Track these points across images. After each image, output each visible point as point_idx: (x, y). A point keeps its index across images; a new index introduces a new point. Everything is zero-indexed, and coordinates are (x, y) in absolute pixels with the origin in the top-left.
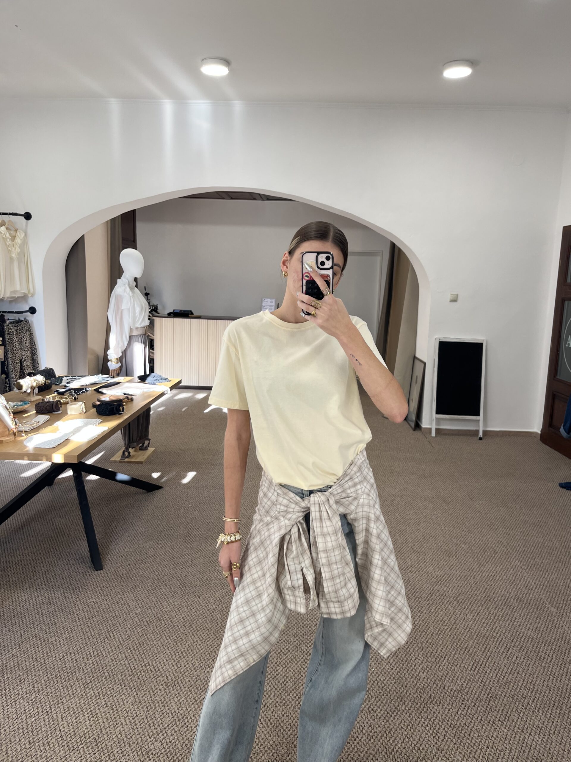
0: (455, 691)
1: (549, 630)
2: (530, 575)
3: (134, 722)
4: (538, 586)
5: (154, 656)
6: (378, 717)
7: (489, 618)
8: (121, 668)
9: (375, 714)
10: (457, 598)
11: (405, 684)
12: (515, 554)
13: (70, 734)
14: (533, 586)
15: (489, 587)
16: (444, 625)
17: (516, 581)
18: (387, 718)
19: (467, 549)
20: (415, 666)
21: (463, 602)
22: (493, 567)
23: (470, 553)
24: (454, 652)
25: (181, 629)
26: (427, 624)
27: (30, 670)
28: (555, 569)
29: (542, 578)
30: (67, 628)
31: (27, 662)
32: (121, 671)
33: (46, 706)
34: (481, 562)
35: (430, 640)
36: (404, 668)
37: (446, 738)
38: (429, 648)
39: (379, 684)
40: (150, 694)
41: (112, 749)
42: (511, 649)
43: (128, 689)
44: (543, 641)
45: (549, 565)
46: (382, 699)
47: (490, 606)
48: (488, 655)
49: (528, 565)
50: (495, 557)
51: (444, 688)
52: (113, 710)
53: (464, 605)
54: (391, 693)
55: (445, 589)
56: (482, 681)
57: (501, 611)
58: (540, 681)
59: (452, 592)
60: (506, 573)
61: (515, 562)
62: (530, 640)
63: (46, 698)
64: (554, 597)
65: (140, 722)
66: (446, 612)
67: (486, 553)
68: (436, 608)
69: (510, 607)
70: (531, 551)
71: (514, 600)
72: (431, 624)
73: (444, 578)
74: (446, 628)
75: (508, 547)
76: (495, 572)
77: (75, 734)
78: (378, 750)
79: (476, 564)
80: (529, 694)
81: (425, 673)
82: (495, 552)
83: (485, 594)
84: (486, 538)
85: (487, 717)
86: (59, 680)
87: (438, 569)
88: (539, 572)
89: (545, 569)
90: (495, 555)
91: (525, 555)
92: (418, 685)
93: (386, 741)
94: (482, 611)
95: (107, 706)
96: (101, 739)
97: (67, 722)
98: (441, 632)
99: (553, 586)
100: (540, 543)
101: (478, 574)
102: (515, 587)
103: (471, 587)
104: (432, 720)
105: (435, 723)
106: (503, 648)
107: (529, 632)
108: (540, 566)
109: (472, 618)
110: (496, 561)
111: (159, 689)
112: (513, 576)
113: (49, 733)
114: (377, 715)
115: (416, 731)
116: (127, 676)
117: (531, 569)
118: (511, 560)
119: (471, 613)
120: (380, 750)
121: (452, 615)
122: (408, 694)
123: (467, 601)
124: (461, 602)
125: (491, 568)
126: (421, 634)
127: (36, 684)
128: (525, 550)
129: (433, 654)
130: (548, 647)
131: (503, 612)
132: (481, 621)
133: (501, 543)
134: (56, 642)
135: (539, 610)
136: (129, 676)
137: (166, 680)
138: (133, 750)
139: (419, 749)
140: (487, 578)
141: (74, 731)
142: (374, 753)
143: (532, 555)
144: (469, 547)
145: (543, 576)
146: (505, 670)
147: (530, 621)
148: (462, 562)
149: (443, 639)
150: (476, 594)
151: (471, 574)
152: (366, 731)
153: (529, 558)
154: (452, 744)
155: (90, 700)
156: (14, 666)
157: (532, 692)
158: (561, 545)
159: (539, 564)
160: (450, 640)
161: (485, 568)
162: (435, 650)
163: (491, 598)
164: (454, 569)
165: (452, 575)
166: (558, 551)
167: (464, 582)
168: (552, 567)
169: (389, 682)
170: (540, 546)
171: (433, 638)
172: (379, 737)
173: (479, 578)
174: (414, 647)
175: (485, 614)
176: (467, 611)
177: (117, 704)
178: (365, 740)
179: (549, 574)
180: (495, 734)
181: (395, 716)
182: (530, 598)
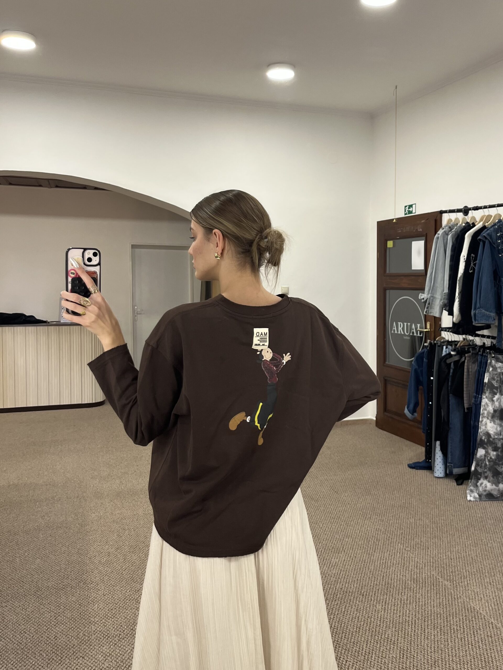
1: (450, 603)
2: (415, 556)
4: (426, 564)
7: (396, 604)
10: (361, 592)
12: (395, 538)
14: (422, 565)
15: (385, 575)
16: (359, 621)
17: (405, 563)
19: (352, 542)
21: (368, 594)
22: (381, 555)
23: (356, 546)
24: (379, 645)
26: (343, 625)
28: (434, 545)
29: (426, 555)
34: (368, 552)
35: (353, 640)
38: (355, 648)
42: (426, 628)
44: (450, 614)
45: (428, 542)
47: (393, 592)
48: (409, 639)
49: (410, 546)
50: (380, 545)
53: (370, 597)
55: (347, 586)
57: (404, 594)
59: (354, 587)
60: (394, 557)
61: (398, 546)
62: (439, 616)
64: (443, 571)
66: (356, 608)
67: (370, 543)
68: (346, 606)
69: (410, 589)
70: (408, 532)
71: (411, 581)
72: (348, 623)
73: (341, 575)
74: (362, 624)
75: (387, 533)
76: (385, 558)
79: (365, 556)
82: (377, 540)
83: (384, 582)
84: (364, 528)
87: (333, 567)
88: (422, 551)
89: (426, 547)
90: (378, 543)
91: (404, 537)
94: (388, 599)
98: (360, 628)
99: (438, 561)
100: (412, 524)
101: (371, 564)
102: (407, 569)
103: (369, 578)
106: (420, 629)
107: (435, 608)
108: (421, 545)
109: (382, 608)
110: (382, 548)
112: (402, 559)
117: (414, 550)
118: (394, 545)
119: (379, 603)
121: (363, 610)
123: (371, 592)
124: (366, 595)
125: (380, 556)
126: (342, 636)
128: (402, 533)
129: (360, 653)
130: (456, 618)
131: (406, 596)
132: (391, 608)
133: (380, 530)
135: (435, 586)
140: (380, 566)
143: (410, 536)
144: (353, 540)
145: (427, 554)
147: (432, 598)
148: (352, 556)
149: (363, 636)
150: (376, 584)
151: (365, 566)
153: (409, 539)
158: (430, 522)
159: (420, 543)
160: (370, 634)
161: (375, 557)
162: (361, 648)
163: (391, 585)
164: (347, 564)
165: (348, 570)
166: (430, 528)
167: (361, 574)
168: (430, 543)
171: (355, 637)
173: (373, 568)
174: (340, 651)
175: (392, 600)
176: (375, 602)
179: (430, 550)
182: (424, 577)
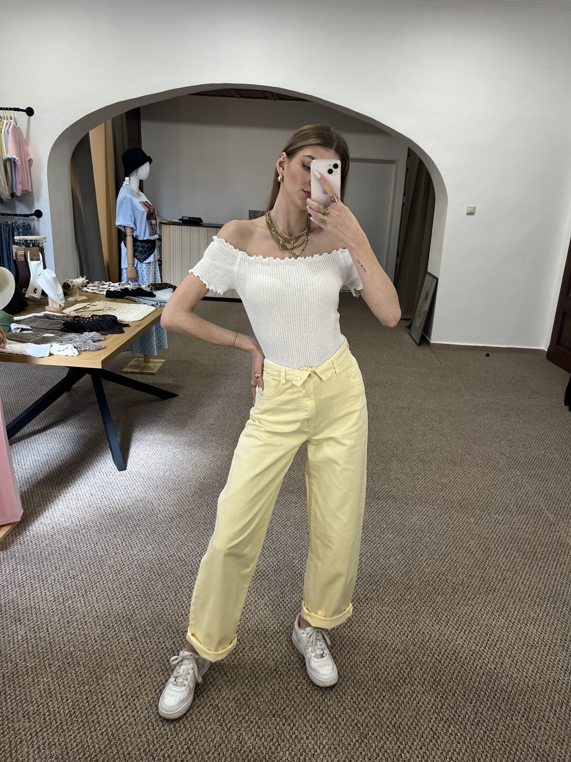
0: (457, 584)
1: (546, 533)
2: (530, 484)
3: (164, 604)
4: (537, 494)
5: (179, 548)
6: (386, 605)
8: (149, 558)
9: (384, 602)
11: (411, 577)
12: (517, 464)
13: (105, 614)
14: (533, 494)
15: (491, 494)
16: (448, 527)
17: (516, 489)
18: (394, 605)
19: (472, 459)
20: (420, 562)
21: (466, 507)
22: (495, 477)
24: (457, 550)
25: (202, 525)
27: (65, 558)
29: (541, 487)
30: (96, 522)
31: (61, 552)
32: (150, 560)
33: (82, 590)
34: (484, 471)
35: (435, 540)
36: (410, 563)
37: (449, 624)
38: (433, 547)
39: (387, 577)
40: (177, 581)
41: (145, 627)
43: (157, 576)
44: (540, 543)
46: (389, 590)
47: (491, 511)
48: (488, 554)
49: (529, 475)
50: (498, 467)
51: (447, 581)
52: (144, 593)
53: (467, 510)
54: (398, 584)
55: (450, 495)
56: (482, 576)
57: (502, 515)
58: (536, 579)
60: (507, 481)
62: (527, 542)
63: (81, 582)
64: (551, 505)
65: (169, 604)
66: (450, 516)
67: (489, 464)
69: (510, 512)
70: (532, 462)
71: (514, 506)
74: (449, 530)
75: (510, 458)
76: (497, 480)
77: (110, 614)
78: (386, 632)
79: (479, 473)
80: (526, 590)
81: (429, 568)
82: (497, 463)
83: (487, 500)
84: (490, 449)
85: (486, 608)
86: (92, 567)
88: (538, 482)
89: (545, 479)
90: (498, 465)
92: (423, 578)
93: (394, 625)
94: (483, 515)
95: (138, 590)
96: (135, 618)
97: (102, 604)
98: (445, 533)
99: (551, 494)
100: (541, 454)
101: (481, 482)
102: (515, 494)
104: (435, 608)
105: (439, 611)
106: (502, 548)
108: (540, 476)
109: (474, 522)
110: (498, 470)
111: (184, 576)
112: (514, 484)
113: (85, 614)
114: (385, 603)
115: (421, 617)
116: (155, 565)
117: (531, 479)
118: (513, 471)
119: (474, 517)
120: (388, 633)
121: (456, 519)
122: (414, 585)
124: (464, 507)
125: (493, 478)
127: (70, 571)
128: (526, 461)
129: (437, 552)
130: (544, 549)
131: (503, 517)
132: (483, 524)
133: (504, 455)
134: (87, 533)
135: (537, 515)
136: (157, 565)
137: (191, 569)
138: (165, 628)
139: (424, 633)
140: (489, 486)
141: (109, 612)
142: (382, 635)
146: (504, 568)
147: (528, 525)
149: (446, 540)
150: (478, 501)
151: (475, 483)
152: (375, 616)
153: (530, 468)
154: (454, 629)
155: (122, 585)
156: (49, 555)
157: (529, 588)
158: (561, 457)
159: (539, 474)
160: (453, 540)
161: (487, 478)
162: (439, 549)
163: (492, 504)
165: (457, 483)
167: (468, 489)
168: (551, 477)
169: (396, 576)
170: (541, 457)
171: (438, 539)
172: (387, 622)
175: (487, 518)
176: (470, 515)
177: (148, 588)
178: (374, 624)
179: (548, 483)
180: (494, 623)
181: (402, 604)
182: (529, 505)
